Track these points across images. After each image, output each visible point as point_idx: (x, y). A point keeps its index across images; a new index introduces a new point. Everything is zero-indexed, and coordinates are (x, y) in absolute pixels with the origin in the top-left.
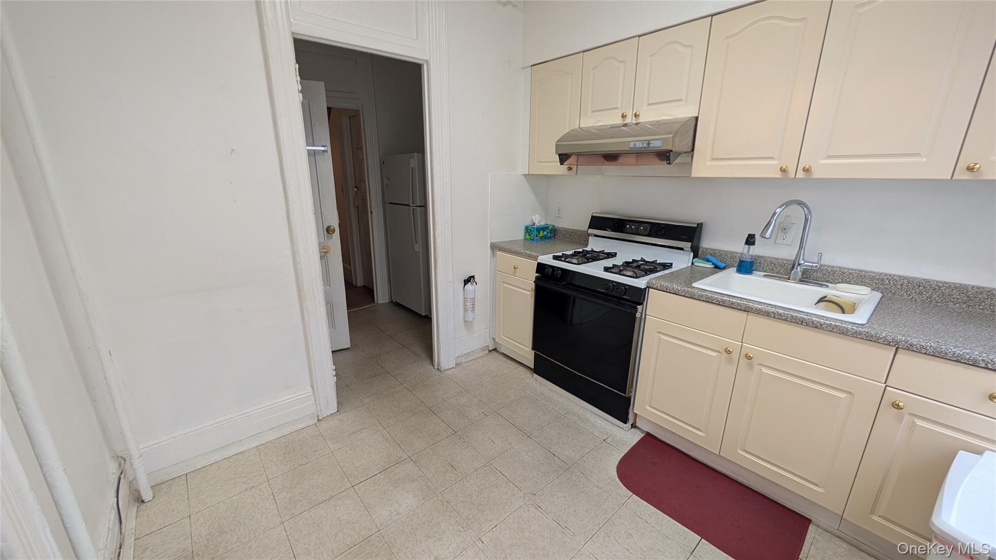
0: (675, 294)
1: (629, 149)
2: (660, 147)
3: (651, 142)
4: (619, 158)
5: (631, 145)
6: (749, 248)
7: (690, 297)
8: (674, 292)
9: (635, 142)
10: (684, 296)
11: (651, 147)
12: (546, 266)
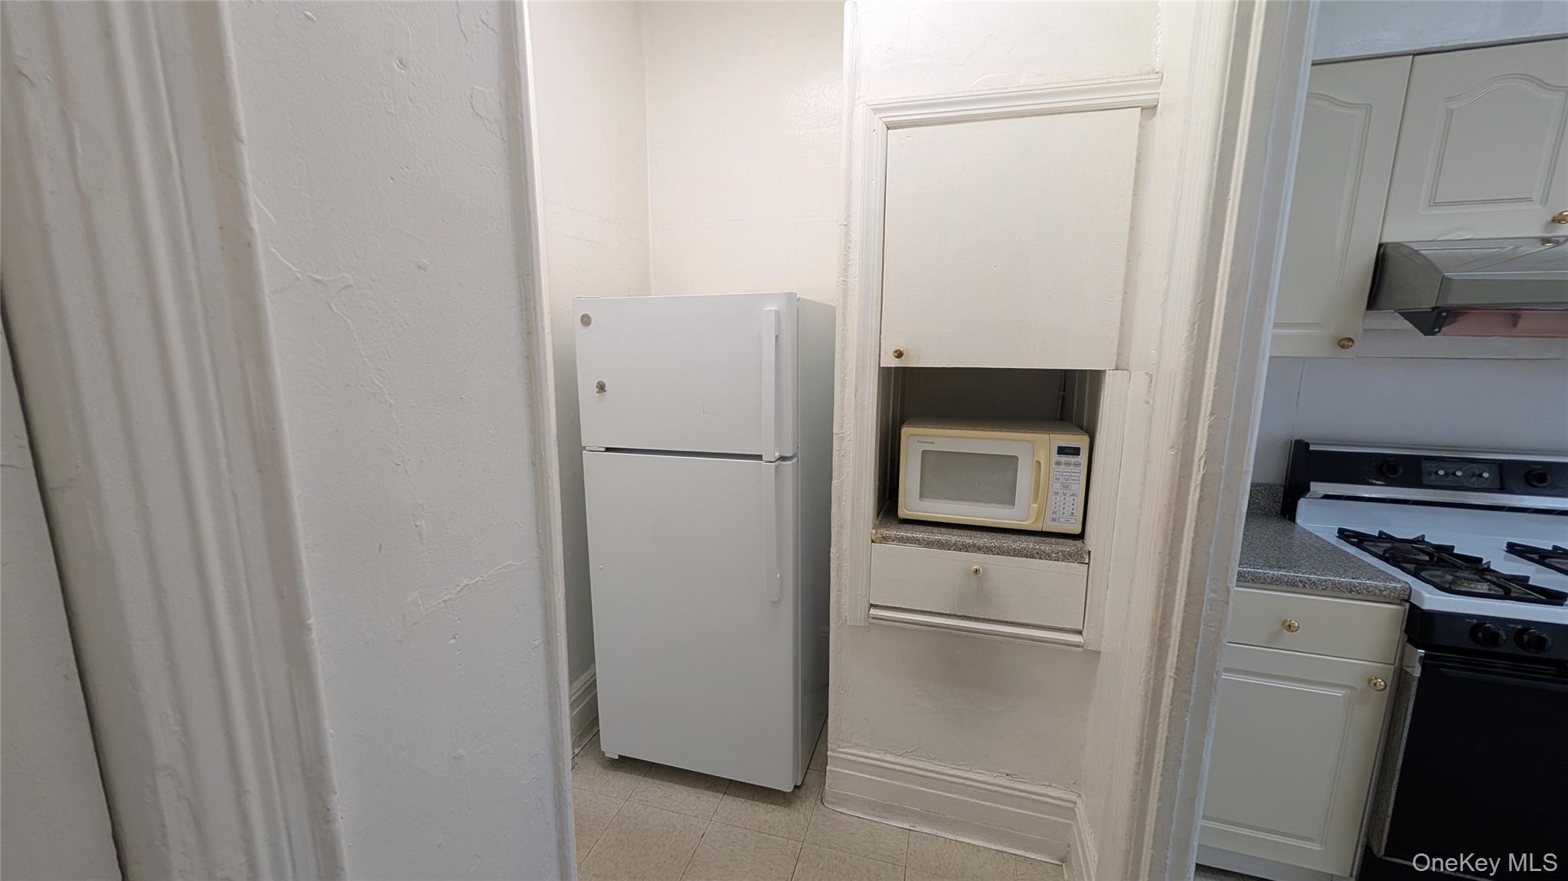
12: (1467, 620)
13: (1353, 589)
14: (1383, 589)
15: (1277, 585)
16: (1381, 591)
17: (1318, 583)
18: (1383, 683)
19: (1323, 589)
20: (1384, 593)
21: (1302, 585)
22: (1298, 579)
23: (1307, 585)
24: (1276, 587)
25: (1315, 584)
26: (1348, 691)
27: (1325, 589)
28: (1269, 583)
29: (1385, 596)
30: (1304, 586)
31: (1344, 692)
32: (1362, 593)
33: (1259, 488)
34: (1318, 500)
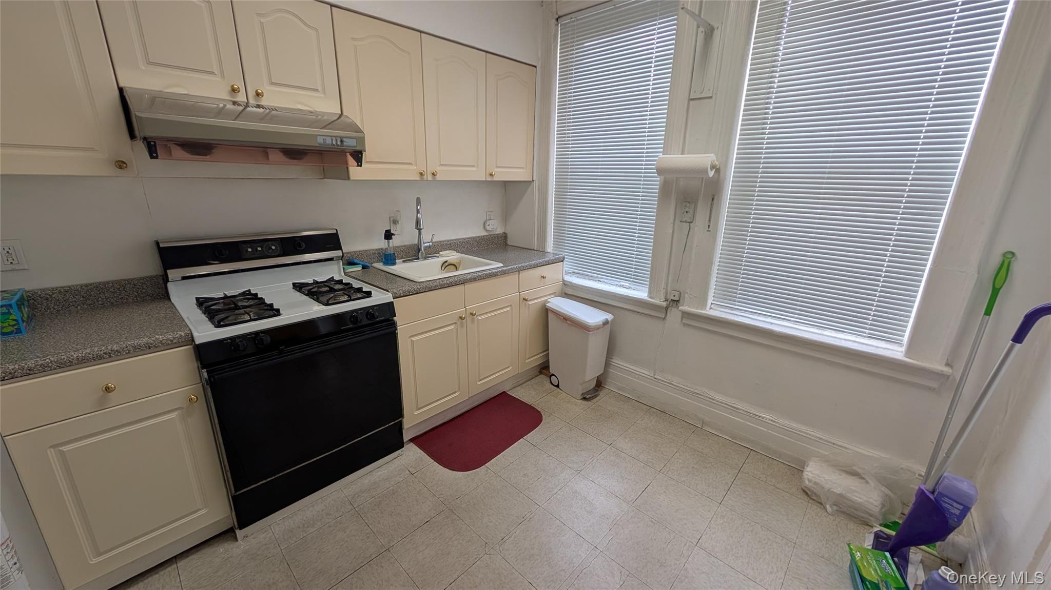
0: (417, 293)
1: (317, 145)
2: (355, 147)
3: (344, 140)
4: (213, 151)
5: (320, 140)
6: (388, 242)
7: (429, 291)
8: (415, 292)
9: (325, 138)
10: (425, 292)
11: (346, 146)
12: (225, 342)
13: (151, 345)
14: (172, 339)
15: (85, 362)
16: (171, 341)
17: (121, 350)
18: (195, 398)
19: (126, 353)
20: (174, 341)
21: (108, 356)
22: (102, 352)
23: (112, 355)
24: (85, 365)
25: (119, 352)
26: (180, 411)
27: (129, 353)
28: (76, 364)
29: (176, 343)
30: (110, 356)
31: (177, 413)
32: (159, 346)
33: (141, 281)
34: (179, 282)
